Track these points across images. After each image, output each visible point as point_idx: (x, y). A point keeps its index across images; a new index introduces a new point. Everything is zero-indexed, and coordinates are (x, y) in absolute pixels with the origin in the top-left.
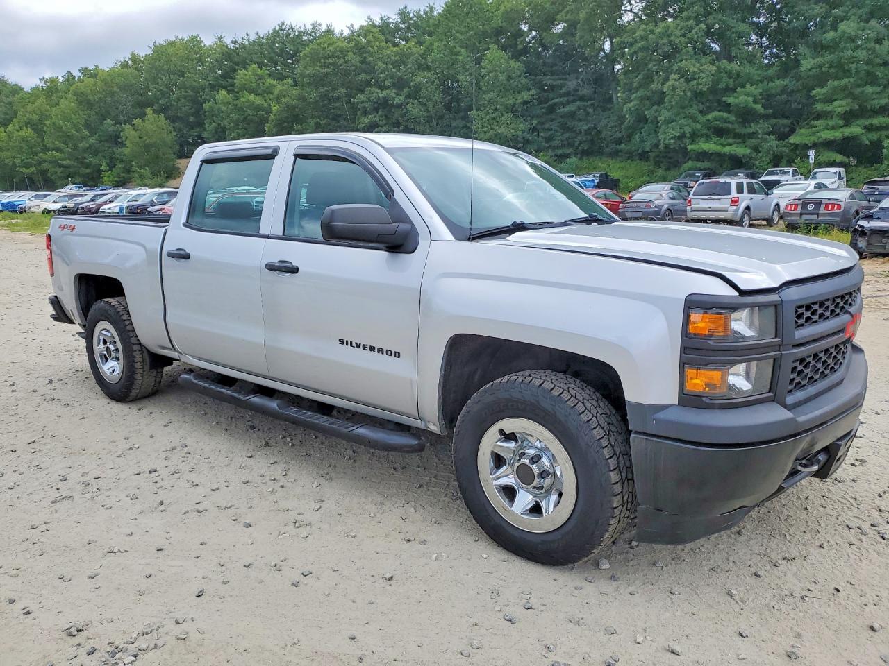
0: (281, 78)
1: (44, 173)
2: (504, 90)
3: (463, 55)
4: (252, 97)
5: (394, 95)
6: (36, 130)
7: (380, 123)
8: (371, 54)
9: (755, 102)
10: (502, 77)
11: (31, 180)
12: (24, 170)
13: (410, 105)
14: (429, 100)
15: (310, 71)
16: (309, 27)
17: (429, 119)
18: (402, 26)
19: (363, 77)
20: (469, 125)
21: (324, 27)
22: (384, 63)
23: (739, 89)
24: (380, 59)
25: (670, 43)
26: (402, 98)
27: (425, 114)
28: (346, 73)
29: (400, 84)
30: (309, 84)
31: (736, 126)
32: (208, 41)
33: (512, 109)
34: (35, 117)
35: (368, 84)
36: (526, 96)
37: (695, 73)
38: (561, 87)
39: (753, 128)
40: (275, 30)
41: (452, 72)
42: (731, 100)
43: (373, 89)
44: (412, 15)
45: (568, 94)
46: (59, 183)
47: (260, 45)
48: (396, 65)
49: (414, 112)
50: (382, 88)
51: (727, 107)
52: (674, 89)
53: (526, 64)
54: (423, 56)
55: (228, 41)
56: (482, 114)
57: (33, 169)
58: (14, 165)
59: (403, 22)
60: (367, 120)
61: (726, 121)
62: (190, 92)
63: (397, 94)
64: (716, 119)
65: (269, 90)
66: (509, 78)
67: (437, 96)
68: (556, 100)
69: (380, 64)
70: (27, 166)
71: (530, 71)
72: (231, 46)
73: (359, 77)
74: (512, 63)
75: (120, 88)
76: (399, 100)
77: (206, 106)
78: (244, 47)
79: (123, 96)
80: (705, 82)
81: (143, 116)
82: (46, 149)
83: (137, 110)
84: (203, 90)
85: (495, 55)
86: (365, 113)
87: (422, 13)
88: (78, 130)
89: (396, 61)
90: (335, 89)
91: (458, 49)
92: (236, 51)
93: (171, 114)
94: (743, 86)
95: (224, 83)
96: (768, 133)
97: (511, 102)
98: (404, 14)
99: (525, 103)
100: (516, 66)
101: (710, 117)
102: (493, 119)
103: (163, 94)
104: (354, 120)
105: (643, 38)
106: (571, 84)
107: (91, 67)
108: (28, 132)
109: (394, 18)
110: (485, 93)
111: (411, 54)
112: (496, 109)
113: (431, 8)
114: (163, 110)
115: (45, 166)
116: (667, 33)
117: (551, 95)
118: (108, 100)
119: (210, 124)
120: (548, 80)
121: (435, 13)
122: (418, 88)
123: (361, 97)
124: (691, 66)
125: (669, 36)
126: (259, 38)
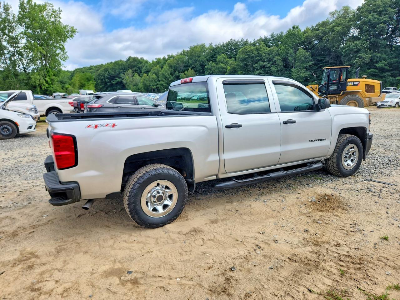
0: (230, 58)
1: (157, 88)
2: (303, 62)
3: (291, 51)
4: (222, 65)
5: (267, 64)
6: (156, 75)
7: (262, 73)
8: (261, 51)
9: (386, 65)
10: (303, 58)
11: (154, 90)
12: (152, 87)
13: (272, 67)
14: (278, 65)
15: (241, 57)
16: (240, 40)
17: (278, 71)
18: (271, 39)
19: (258, 58)
20: (291, 73)
21: (245, 40)
22: (265, 54)
23: (380, 62)
24: (264, 53)
25: (357, 48)
26: (270, 65)
27: (277, 70)
28: (252, 57)
29: (269, 60)
30: (241, 61)
31: (379, 73)
32: (207, 46)
33: (306, 68)
34: (156, 71)
35: (259, 60)
36: (310, 63)
37: (364, 57)
38: (324, 60)
39: (384, 74)
40: (229, 41)
41: (286, 56)
42: (377, 65)
43: (261, 62)
44: (275, 35)
45: (325, 62)
46: (161, 91)
47: (224, 46)
48: (269, 54)
49: (273, 69)
50: (264, 61)
51: (376, 68)
52: (357, 62)
53: (311, 53)
54: (277, 51)
55: (213, 45)
56: (295, 69)
57: (155, 87)
58: (150, 85)
59: (272, 38)
60: (258, 72)
61: (375, 72)
62: (201, 63)
63: (268, 64)
64: (371, 71)
65: (227, 62)
66: (305, 58)
67: (281, 64)
68: (322, 64)
69: (264, 54)
70: (153, 86)
71: (313, 55)
72: (214, 47)
73: (257, 58)
74: (306, 53)
75: (181, 62)
76: (269, 65)
77: (206, 67)
78: (218, 47)
79: (181, 64)
80: (367, 60)
81: (188, 70)
82: (159, 81)
83: (186, 68)
84: (205, 61)
85: (301, 51)
86: (257, 69)
87: (279, 35)
88: (169, 75)
89: (269, 53)
90: (249, 62)
91: (290, 49)
92: (216, 49)
93: (195, 69)
94: (381, 61)
95: (212, 59)
96: (389, 76)
97: (305, 66)
98: (272, 36)
99: (310, 66)
100: (308, 54)
101: (369, 71)
102: (299, 71)
103: (193, 63)
104: (254, 72)
105: (349, 46)
106: (327, 59)
107: (170, 54)
108: (154, 76)
109: (269, 36)
110: (297, 63)
111: (274, 51)
112: (300, 68)
113: (282, 33)
114: (193, 68)
115: (158, 86)
116: (356, 45)
117: (320, 63)
118: (177, 65)
119: (207, 72)
120: (319, 58)
121: (283, 35)
122: (275, 62)
123: (257, 65)
124: (363, 55)
125: (357, 46)
126: (223, 44)
